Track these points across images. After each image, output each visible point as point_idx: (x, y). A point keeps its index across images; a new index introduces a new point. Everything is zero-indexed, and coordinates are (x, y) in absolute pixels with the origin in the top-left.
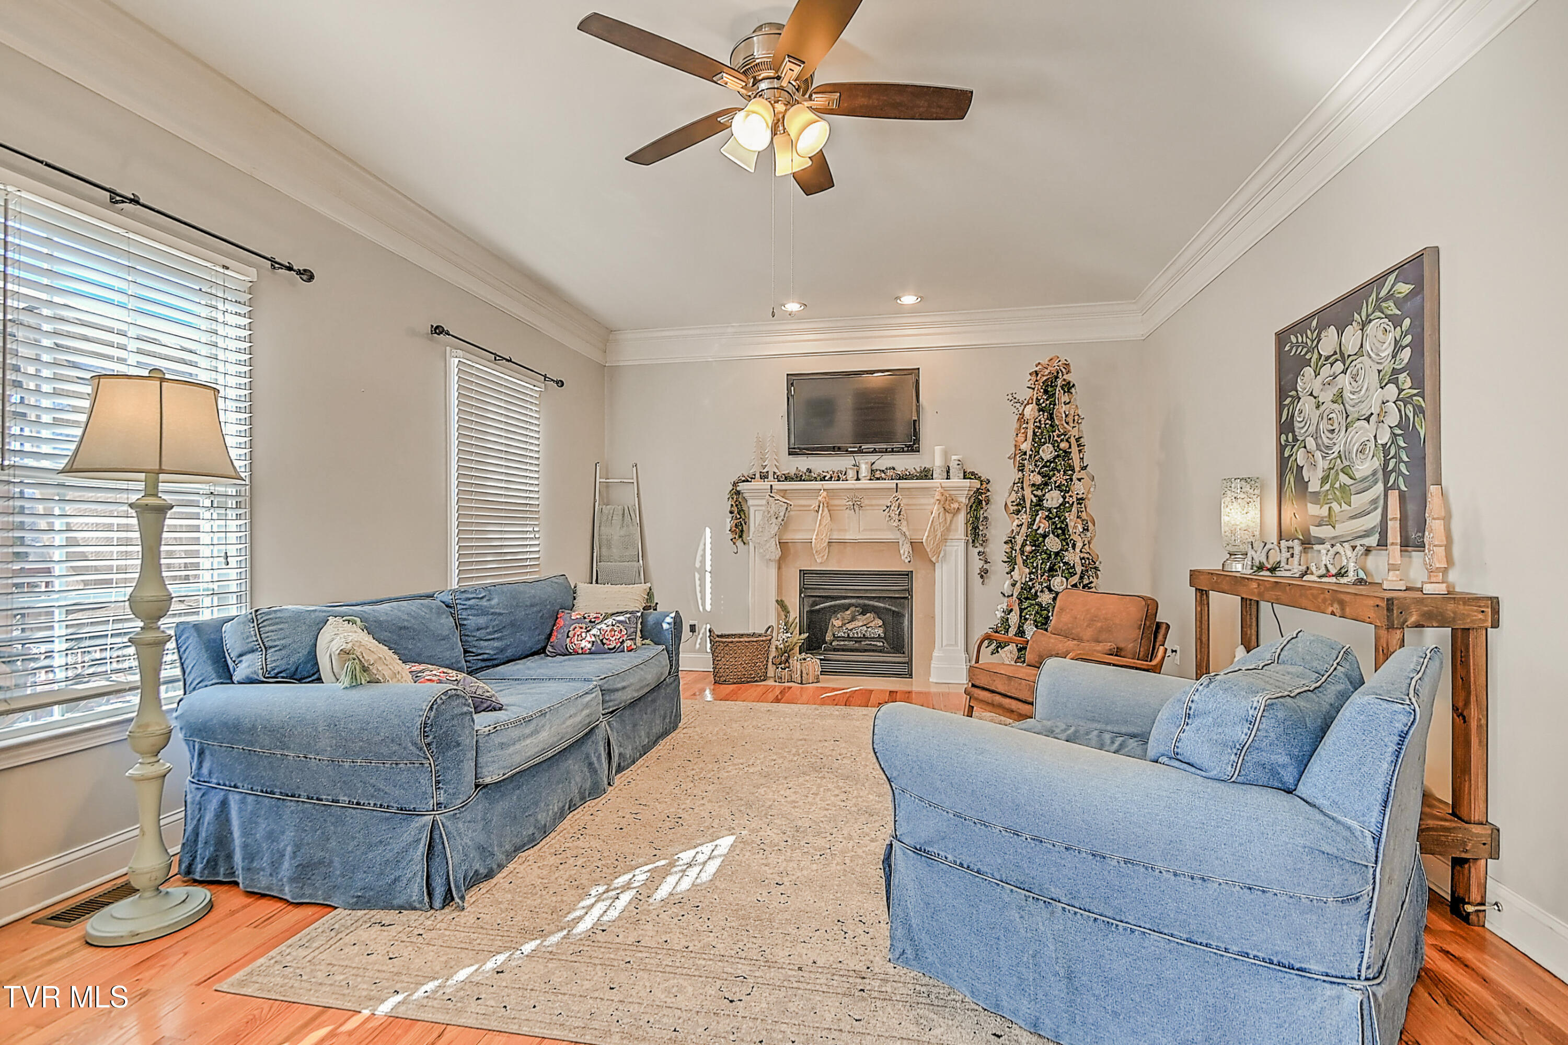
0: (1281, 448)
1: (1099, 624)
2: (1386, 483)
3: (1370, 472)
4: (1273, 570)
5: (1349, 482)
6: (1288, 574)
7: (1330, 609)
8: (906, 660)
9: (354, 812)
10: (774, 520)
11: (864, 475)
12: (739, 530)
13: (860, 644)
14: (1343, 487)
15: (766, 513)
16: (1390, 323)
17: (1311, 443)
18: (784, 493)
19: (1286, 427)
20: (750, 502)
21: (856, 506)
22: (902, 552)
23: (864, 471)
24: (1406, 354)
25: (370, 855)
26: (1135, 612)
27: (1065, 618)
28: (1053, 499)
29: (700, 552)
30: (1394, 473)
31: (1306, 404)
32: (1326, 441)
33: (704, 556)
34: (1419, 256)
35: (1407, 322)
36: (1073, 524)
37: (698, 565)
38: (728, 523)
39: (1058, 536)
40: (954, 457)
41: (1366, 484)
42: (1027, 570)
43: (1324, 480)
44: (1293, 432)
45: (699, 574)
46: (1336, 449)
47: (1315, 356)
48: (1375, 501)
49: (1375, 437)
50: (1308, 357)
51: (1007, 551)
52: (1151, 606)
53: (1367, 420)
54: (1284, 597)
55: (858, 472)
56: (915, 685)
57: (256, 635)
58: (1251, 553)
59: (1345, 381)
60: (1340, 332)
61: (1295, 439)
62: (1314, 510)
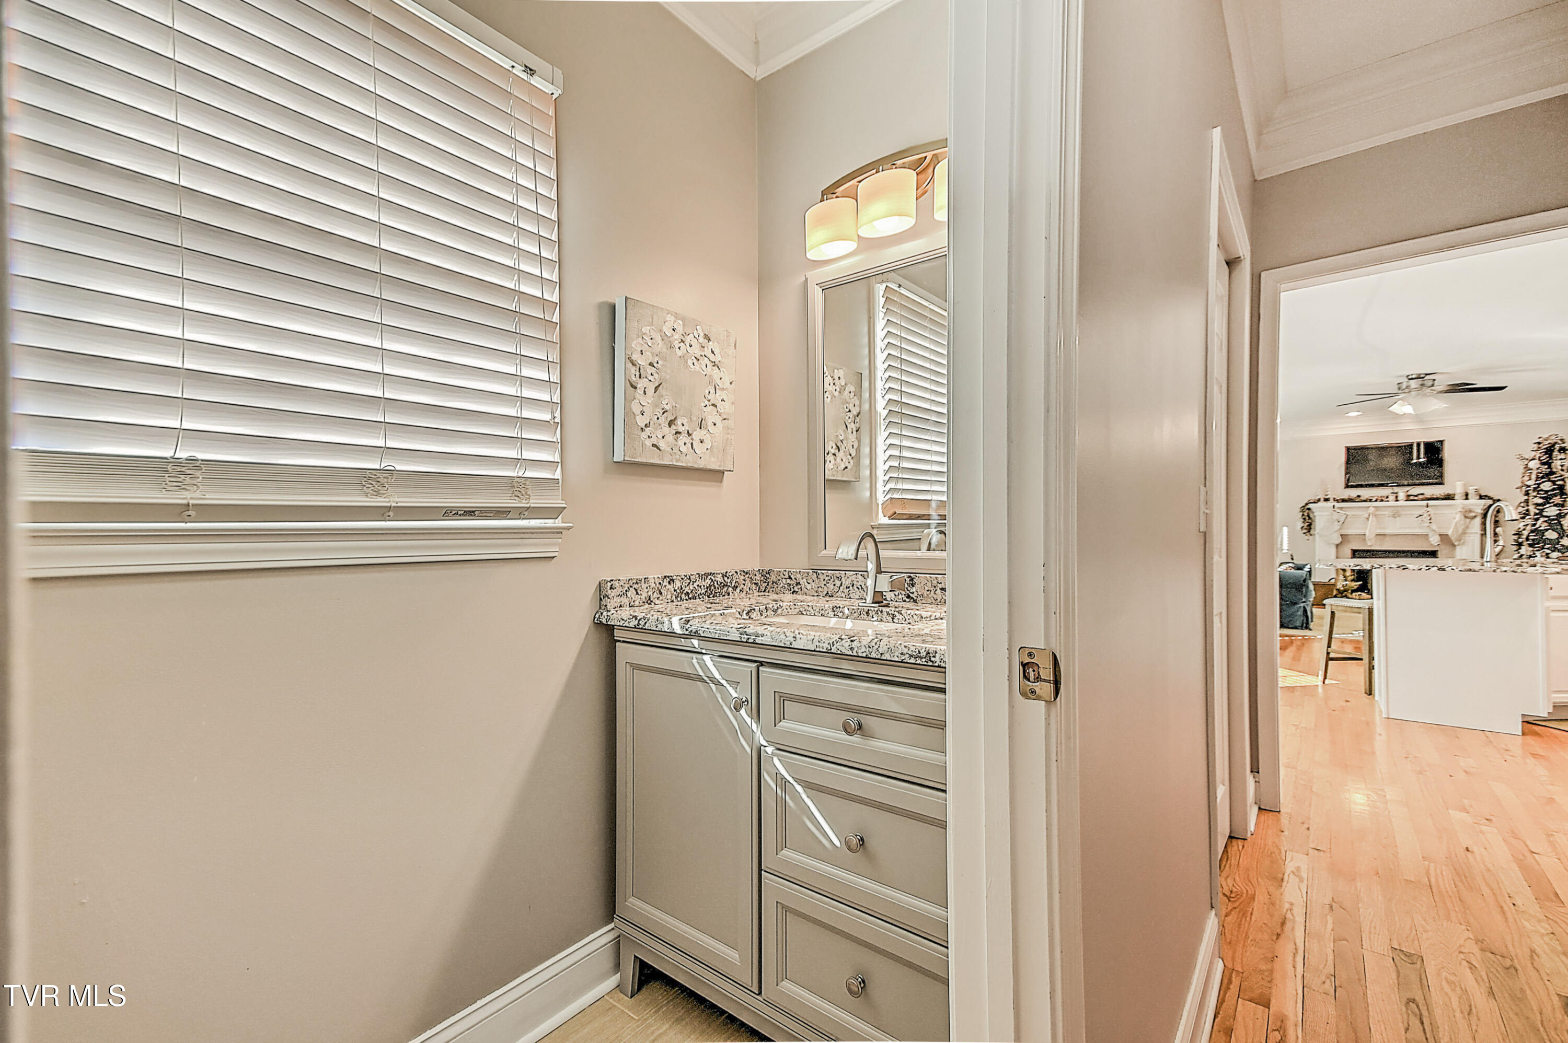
10: (1336, 523)
11: (1402, 498)
12: (1309, 528)
15: (1330, 520)
18: (1341, 508)
21: (1395, 515)
22: (1431, 540)
23: (1402, 496)
28: (1551, 512)
51: (1515, 539)
55: (1397, 497)
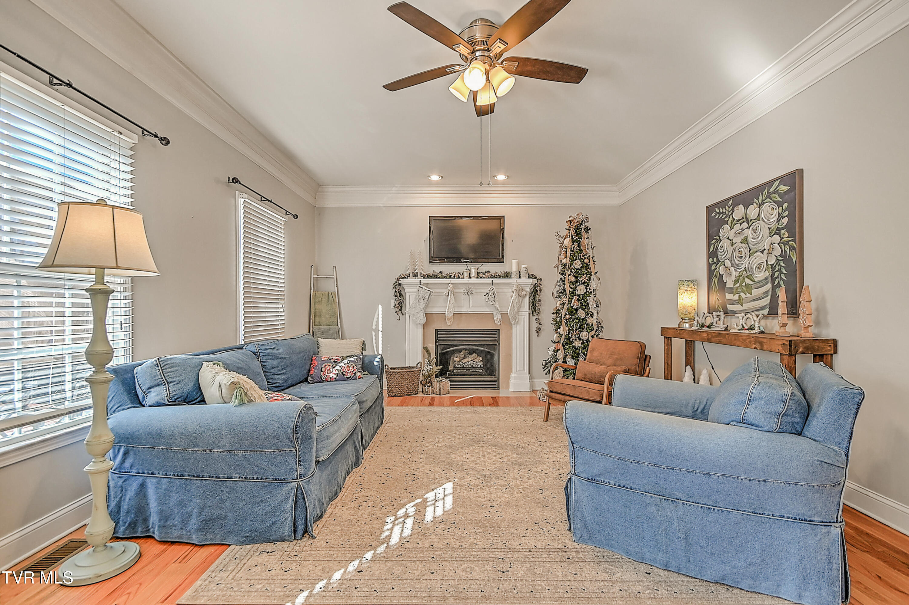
0: (709, 266)
1: (616, 357)
2: (773, 283)
3: (763, 278)
4: (709, 327)
5: (751, 283)
6: (718, 329)
7: (754, 346)
8: (496, 379)
9: (243, 483)
10: (422, 301)
11: (473, 275)
12: (400, 307)
13: (469, 371)
14: (747, 286)
15: (417, 297)
16: (776, 205)
17: (728, 263)
18: (427, 285)
19: (712, 254)
20: (407, 290)
21: (469, 293)
22: (495, 319)
23: (473, 273)
24: (785, 221)
25: (255, 510)
26: (635, 350)
27: (596, 354)
28: (581, 290)
29: (375, 320)
30: (778, 279)
31: (725, 244)
32: (737, 262)
33: (377, 322)
34: (793, 173)
35: (786, 205)
36: (591, 303)
37: (374, 327)
38: (393, 302)
39: (583, 310)
40: (523, 266)
41: (761, 284)
42: (567, 328)
43: (736, 282)
44: (717, 257)
45: (375, 332)
46: (743, 266)
47: (731, 219)
48: (766, 293)
49: (767, 261)
50: (726, 219)
51: (554, 318)
52: (643, 347)
53: (762, 252)
54: (724, 341)
55: (470, 274)
56: (502, 393)
57: (160, 375)
58: (697, 318)
59: (749, 233)
60: (746, 207)
61: (718, 261)
62: (729, 296)
